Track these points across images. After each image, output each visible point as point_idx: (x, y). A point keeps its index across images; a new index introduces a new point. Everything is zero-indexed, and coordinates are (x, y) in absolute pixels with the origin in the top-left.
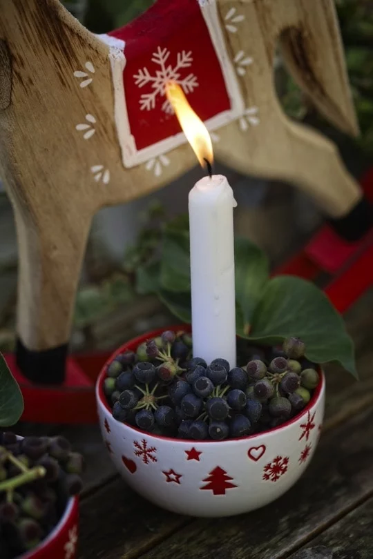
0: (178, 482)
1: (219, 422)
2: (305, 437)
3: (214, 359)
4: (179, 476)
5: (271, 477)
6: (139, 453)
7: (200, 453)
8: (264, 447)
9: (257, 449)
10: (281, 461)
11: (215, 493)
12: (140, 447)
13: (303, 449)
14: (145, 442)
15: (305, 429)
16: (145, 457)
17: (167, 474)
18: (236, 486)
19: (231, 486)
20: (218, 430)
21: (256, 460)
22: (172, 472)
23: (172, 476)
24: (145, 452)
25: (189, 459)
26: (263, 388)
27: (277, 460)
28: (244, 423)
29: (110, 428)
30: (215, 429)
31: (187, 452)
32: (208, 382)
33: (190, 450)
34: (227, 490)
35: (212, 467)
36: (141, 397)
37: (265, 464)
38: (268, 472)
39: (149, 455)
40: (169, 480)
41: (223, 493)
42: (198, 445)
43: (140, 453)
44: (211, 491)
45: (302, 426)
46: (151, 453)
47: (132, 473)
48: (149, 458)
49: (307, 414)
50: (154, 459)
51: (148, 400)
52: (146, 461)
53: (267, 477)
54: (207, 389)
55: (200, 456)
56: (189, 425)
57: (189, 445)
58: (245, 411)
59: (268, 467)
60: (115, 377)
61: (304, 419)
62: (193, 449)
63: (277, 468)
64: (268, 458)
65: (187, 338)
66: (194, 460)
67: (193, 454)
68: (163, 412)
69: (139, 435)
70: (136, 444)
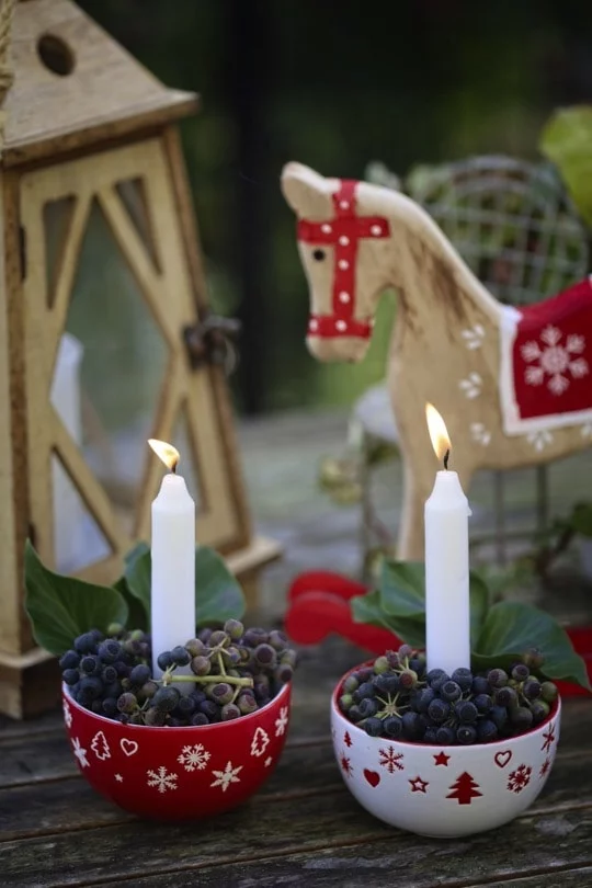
0: (424, 790)
1: (467, 725)
2: (545, 749)
3: (455, 668)
4: (425, 784)
5: (515, 788)
6: (384, 763)
7: (448, 757)
8: (510, 752)
9: (503, 754)
10: (525, 770)
11: (461, 802)
12: (386, 755)
13: (544, 761)
14: (391, 749)
15: (546, 740)
16: (391, 766)
17: (413, 782)
18: (480, 795)
19: (477, 794)
20: (467, 733)
21: (502, 766)
22: (419, 780)
23: (418, 784)
24: (391, 760)
25: (437, 764)
26: (507, 695)
27: (521, 768)
28: (491, 727)
29: (352, 741)
30: (464, 732)
31: (435, 757)
32: (457, 686)
33: (438, 754)
34: (472, 798)
35: (459, 773)
36: (382, 707)
37: (510, 772)
38: (512, 782)
39: (396, 763)
40: (415, 789)
41: (468, 802)
42: (447, 750)
43: (386, 762)
44: (457, 800)
45: (545, 735)
46: (397, 761)
47: (374, 786)
48: (395, 767)
49: (548, 724)
50: (400, 767)
51: (391, 709)
52: (391, 770)
53: (511, 786)
54: (456, 692)
55: (448, 761)
56: (435, 731)
57: (437, 750)
58: (490, 716)
59: (512, 776)
60: (351, 692)
61: (545, 728)
62: (442, 754)
63: (520, 778)
64: (513, 766)
65: (421, 656)
66: (442, 766)
67: (442, 759)
68: (410, 717)
69: (385, 743)
70: (382, 753)
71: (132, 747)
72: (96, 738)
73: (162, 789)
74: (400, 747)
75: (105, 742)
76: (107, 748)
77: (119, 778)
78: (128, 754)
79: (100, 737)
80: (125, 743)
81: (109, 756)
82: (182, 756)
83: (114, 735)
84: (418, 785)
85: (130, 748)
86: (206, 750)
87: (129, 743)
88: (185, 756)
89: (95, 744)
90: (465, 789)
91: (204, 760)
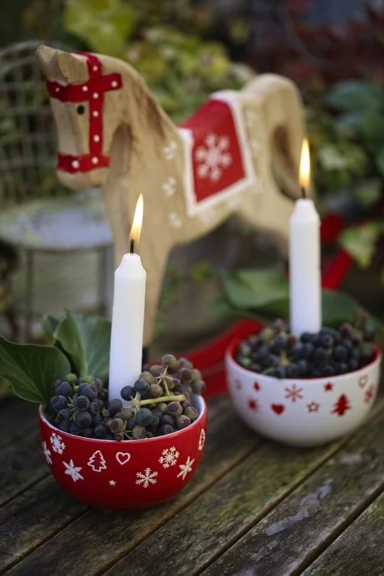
0: (317, 411)
4: (318, 406)
5: (368, 400)
6: (287, 397)
7: (333, 385)
8: (367, 378)
12: (290, 391)
14: (294, 386)
16: (294, 398)
17: (309, 406)
18: (350, 408)
19: (348, 408)
20: (343, 367)
22: (313, 404)
25: (326, 391)
31: (325, 386)
35: (339, 395)
40: (311, 410)
41: (343, 414)
43: (290, 396)
46: (299, 393)
47: (279, 414)
48: (297, 398)
50: (301, 397)
52: (294, 401)
55: (333, 388)
57: (326, 381)
62: (328, 383)
66: (329, 392)
67: (329, 387)
69: (289, 383)
70: (287, 390)
71: (126, 457)
72: (94, 456)
73: (146, 485)
74: (300, 383)
75: (102, 458)
76: (103, 462)
77: (112, 483)
78: (122, 464)
79: (98, 456)
80: (120, 456)
81: (105, 467)
82: (162, 458)
83: (109, 452)
84: (313, 407)
85: (123, 459)
86: (177, 450)
87: (123, 454)
88: (164, 458)
89: (92, 461)
90: (342, 406)
91: (175, 458)
